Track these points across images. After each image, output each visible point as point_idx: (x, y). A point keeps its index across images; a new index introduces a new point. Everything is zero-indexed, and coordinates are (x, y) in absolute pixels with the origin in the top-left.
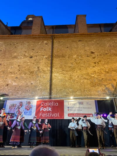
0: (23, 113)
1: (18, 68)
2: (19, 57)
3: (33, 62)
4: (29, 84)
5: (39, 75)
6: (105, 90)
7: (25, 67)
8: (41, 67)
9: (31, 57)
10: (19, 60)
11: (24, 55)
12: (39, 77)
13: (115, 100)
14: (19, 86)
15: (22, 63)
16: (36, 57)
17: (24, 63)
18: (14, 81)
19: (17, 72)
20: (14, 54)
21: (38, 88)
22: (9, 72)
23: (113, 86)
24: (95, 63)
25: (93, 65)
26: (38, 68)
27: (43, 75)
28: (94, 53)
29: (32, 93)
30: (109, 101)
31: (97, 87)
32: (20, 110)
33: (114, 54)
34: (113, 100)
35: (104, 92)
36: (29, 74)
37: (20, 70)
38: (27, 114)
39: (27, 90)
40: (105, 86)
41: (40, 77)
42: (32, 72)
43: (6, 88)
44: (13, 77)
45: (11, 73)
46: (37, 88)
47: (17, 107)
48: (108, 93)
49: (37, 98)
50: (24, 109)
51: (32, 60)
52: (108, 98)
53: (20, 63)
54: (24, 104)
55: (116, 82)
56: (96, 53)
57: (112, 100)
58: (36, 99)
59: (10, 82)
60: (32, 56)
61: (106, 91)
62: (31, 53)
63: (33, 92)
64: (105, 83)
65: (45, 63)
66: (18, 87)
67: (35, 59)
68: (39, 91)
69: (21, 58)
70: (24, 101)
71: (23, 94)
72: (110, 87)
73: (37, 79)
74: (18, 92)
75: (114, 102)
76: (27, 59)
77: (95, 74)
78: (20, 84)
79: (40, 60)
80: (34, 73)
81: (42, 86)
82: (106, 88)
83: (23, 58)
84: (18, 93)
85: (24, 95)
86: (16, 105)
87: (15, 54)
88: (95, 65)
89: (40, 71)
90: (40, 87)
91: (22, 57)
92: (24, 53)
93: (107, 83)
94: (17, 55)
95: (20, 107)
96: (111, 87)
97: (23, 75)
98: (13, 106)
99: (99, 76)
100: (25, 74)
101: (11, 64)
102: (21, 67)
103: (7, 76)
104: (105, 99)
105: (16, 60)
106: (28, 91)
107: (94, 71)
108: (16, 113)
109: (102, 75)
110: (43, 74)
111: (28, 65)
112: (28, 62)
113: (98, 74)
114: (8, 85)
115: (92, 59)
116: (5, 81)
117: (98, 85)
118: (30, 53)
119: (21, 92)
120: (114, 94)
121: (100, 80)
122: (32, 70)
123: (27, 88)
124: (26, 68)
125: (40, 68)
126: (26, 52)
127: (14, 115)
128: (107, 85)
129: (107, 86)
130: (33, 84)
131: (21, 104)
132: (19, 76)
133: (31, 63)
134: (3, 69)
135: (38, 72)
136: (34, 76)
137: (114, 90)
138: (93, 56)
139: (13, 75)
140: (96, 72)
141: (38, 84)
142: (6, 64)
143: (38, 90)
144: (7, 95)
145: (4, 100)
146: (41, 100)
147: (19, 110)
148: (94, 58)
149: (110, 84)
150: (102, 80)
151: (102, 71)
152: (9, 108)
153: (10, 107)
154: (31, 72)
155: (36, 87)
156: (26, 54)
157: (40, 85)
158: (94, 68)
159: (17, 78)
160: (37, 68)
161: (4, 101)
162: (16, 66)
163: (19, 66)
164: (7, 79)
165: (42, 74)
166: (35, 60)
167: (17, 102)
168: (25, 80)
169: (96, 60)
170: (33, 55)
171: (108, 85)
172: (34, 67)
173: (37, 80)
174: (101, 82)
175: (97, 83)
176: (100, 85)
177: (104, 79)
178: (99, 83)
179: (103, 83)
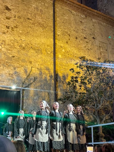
13: (23, 93)
23: (26, 71)
24: (8, 27)
25: (4, 29)
28: (10, 10)
30: (15, 93)
31: (2, 67)
33: (39, 24)
34: (21, 92)
35: (11, 78)
40: (15, 69)
48: (16, 80)
52: (14, 87)
55: (32, 65)
56: (12, 12)
57: (19, 92)
61: (14, 76)
64: (16, 65)
72: (21, 71)
75: (21, 94)
77: (3, 46)
82: (16, 73)
88: (8, 31)
93: (18, 65)
96: (23, 72)
99: (9, 50)
104: (10, 88)
107: (3, 41)
109: (15, 51)
113: (8, 47)
115: (5, 19)
117: (3, 65)
120: (25, 83)
121: (8, 58)
128: (18, 67)
129: (18, 70)
137: (26, 77)
138: (8, 14)
140: (7, 43)
148: (8, 18)
149: (22, 68)
150: (13, 58)
151: (16, 44)
158: (4, 35)
169: (11, 23)
171: (20, 69)
174: (9, 61)
175: (3, 61)
176: (7, 65)
177: (15, 57)
178: (7, 62)
179: (12, 63)
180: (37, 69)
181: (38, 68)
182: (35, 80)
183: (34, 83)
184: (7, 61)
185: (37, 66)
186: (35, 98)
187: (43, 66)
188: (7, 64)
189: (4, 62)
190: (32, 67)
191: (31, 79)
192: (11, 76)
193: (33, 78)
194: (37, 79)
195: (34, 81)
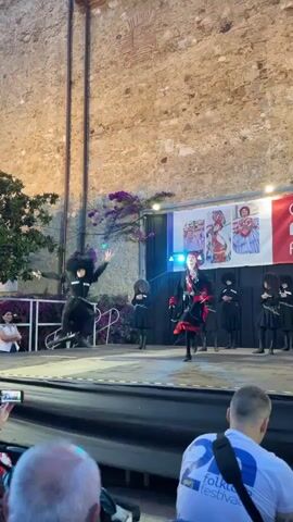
0: (230, 247)
1: (185, 88)
2: (181, 44)
3: (235, 45)
4: (235, 141)
5: (268, 96)
7: (209, 79)
8: (271, 59)
9: (226, 28)
10: (184, 56)
11: (199, 28)
12: (270, 103)
14: (203, 158)
15: (197, 64)
16: (243, 23)
17: (204, 59)
18: (183, 141)
19: (184, 105)
20: (162, 35)
21: (269, 152)
22: (158, 112)
26: (260, 66)
27: (284, 94)
29: (250, 173)
32: (219, 239)
36: (230, 103)
37: (193, 96)
38: (245, 248)
39: (232, 167)
41: (274, 105)
42: (237, 93)
43: (162, 170)
44: (176, 127)
45: (166, 112)
46: (266, 150)
47: (206, 231)
49: (269, 188)
50: (232, 235)
51: (232, 39)
53: (189, 66)
54: (230, 218)
58: (267, 195)
59: (169, 150)
60: (229, 20)
62: (223, 10)
63: (254, 171)
65: (288, 36)
66: (199, 160)
67: (243, 31)
68: (275, 163)
69: (189, 45)
70: (228, 208)
71: (220, 181)
73: (263, 115)
74: (201, 177)
76: (211, 43)
78: (204, 150)
79: (263, 28)
80: (248, 91)
81: (284, 138)
83: (195, 41)
84: (202, 182)
85: (222, 185)
86: (203, 224)
87: (168, 34)
89: (270, 76)
90: (279, 147)
91: (190, 37)
92: (197, 19)
94: (175, 37)
95: (217, 228)
97: (209, 113)
98: (194, 227)
100: (214, 104)
101: (161, 79)
102: (196, 81)
103: (157, 127)
105: (172, 59)
106: (236, 168)
108: (206, 250)
110: (281, 88)
111: (219, 65)
112: (218, 50)
114: (164, 160)
116: (154, 150)
118: (218, 11)
119: (210, 177)
122: (237, 84)
123: (231, 158)
124: (214, 79)
125: (267, 66)
126: (203, 11)
127: (202, 256)
130: (250, 138)
131: (219, 220)
132: (193, 121)
133: (230, 52)
134: (140, 107)
135: (261, 87)
136: (250, 107)
139: (174, 122)
141: (270, 134)
142: (144, 85)
143: (273, 158)
144: (170, 195)
145: (164, 212)
146: (287, 193)
147: (215, 240)
152: (185, 236)
153: (186, 233)
154: (236, 91)
155: (260, 147)
156: (207, 21)
157: (275, 139)
159: (188, 127)
160: (255, 67)
161: (165, 216)
162: (179, 82)
163: (187, 78)
164: (156, 138)
165: (279, 89)
166: (243, 36)
167: (203, 214)
168: (219, 130)
170: (232, 14)
172: (245, 69)
173: (264, 120)
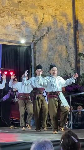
6: (20, 26)
13: (34, 48)
23: (36, 21)
30: (25, 48)
31: (6, 17)
34: (32, 47)
35: (19, 30)
40: (22, 18)
48: (25, 32)
52: (23, 41)
55: (44, 12)
57: (30, 47)
61: (22, 28)
64: (24, 12)
72: (30, 20)
75: (32, 50)
82: (23, 22)
93: (26, 13)
96: (33, 21)
104: (19, 43)
120: (36, 35)
128: (27, 16)
129: (26, 19)
137: (37, 28)
149: (32, 16)
150: (19, 4)
171: (29, 17)
174: (15, 9)
175: (8, 8)
176: (13, 14)
177: (22, 2)
178: (12, 10)
179: (19, 11)
180: (50, 17)
181: (52, 15)
182: (48, 30)
183: (47, 34)
184: (12, 8)
185: (51, 12)
186: (50, 53)
187: (58, 12)
188: (13, 12)
189: (8, 10)
190: (44, 14)
191: (43, 30)
192: (18, 27)
193: (46, 28)
194: (51, 29)
195: (47, 33)
